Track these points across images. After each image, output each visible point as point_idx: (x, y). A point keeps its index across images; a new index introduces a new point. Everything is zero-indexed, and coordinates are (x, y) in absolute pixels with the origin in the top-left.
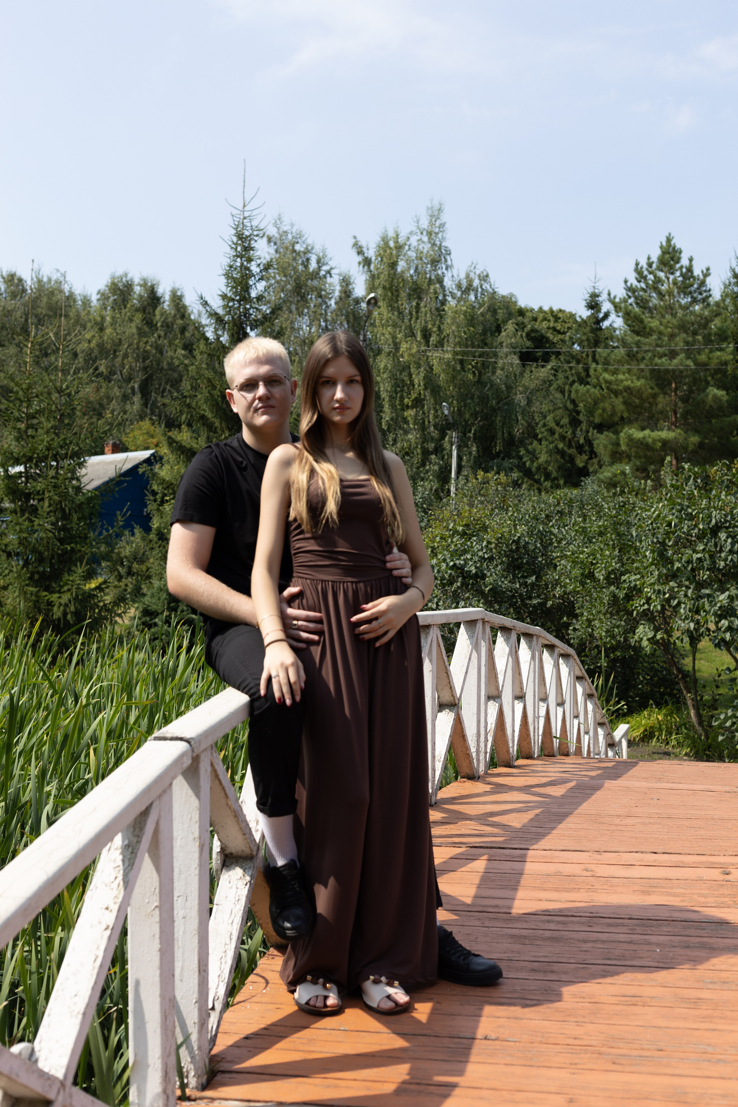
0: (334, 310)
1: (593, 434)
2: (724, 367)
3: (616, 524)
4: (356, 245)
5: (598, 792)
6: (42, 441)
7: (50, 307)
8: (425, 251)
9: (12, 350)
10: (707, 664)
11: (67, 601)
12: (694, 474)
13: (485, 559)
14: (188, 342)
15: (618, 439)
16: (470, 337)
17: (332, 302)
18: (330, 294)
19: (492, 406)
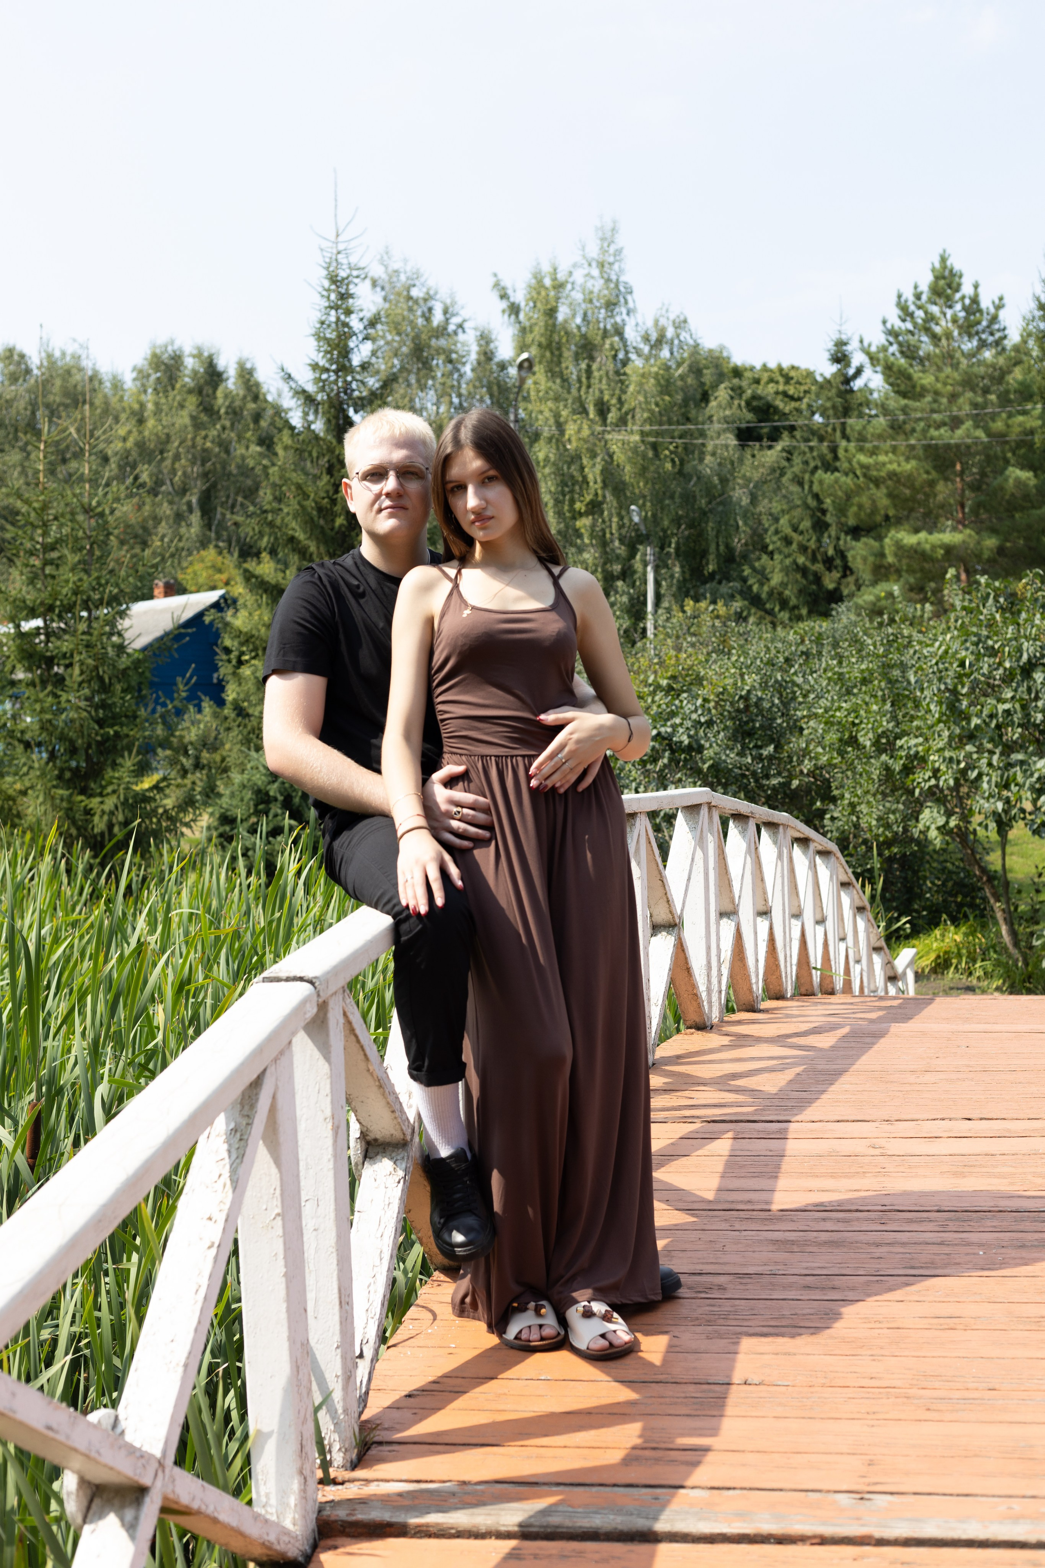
0: (471, 381)
1: (845, 542)
2: (1030, 437)
3: (887, 667)
4: (497, 285)
5: (882, 1040)
6: (67, 581)
7: (66, 393)
8: (596, 290)
9: (14, 457)
10: (1021, 860)
11: (113, 808)
12: (994, 591)
13: (701, 724)
14: (264, 434)
15: (882, 547)
16: (665, 410)
17: (467, 369)
18: (463, 357)
19: (700, 508)
